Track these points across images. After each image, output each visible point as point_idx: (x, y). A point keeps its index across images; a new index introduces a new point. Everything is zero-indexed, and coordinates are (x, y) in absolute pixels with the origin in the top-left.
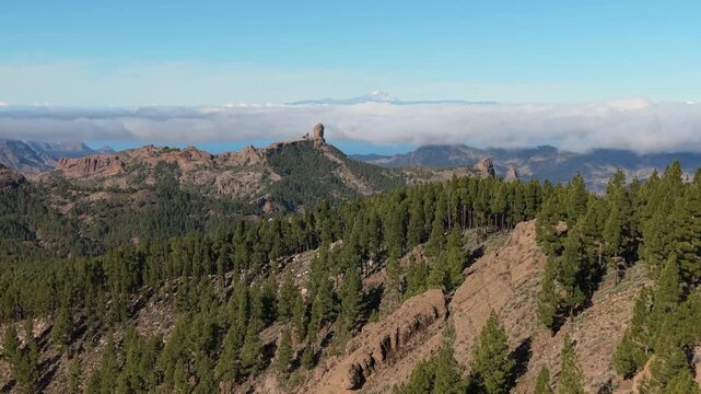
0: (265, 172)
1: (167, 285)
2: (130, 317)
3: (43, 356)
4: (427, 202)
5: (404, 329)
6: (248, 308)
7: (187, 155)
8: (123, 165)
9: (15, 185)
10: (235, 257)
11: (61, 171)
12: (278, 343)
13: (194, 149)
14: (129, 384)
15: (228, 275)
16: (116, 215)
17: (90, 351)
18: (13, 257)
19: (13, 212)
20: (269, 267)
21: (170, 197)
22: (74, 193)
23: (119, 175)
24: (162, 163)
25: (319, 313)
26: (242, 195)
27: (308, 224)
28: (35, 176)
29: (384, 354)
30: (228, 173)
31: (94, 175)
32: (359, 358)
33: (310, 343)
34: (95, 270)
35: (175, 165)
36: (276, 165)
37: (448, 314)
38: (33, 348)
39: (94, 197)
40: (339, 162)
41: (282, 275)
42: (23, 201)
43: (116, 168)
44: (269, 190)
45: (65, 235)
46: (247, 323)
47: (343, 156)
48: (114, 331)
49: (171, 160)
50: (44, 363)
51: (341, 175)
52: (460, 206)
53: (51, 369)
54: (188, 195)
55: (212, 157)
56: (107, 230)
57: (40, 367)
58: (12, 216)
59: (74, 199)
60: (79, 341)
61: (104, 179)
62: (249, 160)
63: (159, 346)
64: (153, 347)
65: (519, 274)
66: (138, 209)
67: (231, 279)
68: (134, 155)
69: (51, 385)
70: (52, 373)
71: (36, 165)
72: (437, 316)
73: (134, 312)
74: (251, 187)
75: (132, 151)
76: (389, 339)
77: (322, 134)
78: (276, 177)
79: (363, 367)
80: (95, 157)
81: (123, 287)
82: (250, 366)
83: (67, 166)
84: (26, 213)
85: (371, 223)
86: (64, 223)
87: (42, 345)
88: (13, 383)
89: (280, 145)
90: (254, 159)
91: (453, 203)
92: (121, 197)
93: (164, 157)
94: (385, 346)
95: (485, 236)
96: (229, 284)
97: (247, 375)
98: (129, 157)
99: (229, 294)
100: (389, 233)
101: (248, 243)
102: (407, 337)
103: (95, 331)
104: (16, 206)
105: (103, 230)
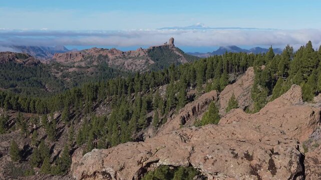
0: (147, 59)
1: (108, 98)
2: (92, 111)
3: (58, 126)
4: (215, 63)
5: (201, 104)
6: (141, 105)
7: (112, 52)
8: (83, 56)
9: (36, 64)
10: (135, 87)
11: (56, 59)
12: (153, 117)
13: (115, 49)
14: (94, 134)
15: (133, 94)
16: (80, 78)
17: (77, 124)
18: (36, 95)
19: (35, 76)
20: (149, 91)
21: (104, 70)
22: (62, 68)
23: (81, 61)
24: (100, 55)
25: (170, 105)
26: (137, 70)
27: (166, 74)
28: (44, 61)
29: (193, 112)
30: (130, 60)
31: (70, 61)
32: (184, 114)
33: (166, 116)
34: (78, 92)
35: (106, 56)
36: (152, 57)
37: (218, 99)
38: (54, 123)
39: (71, 70)
40: (181, 55)
41: (155, 94)
42: (39, 71)
43: (80, 58)
44: (149, 68)
45: (58, 86)
46: (140, 111)
47: (182, 52)
48: (87, 116)
49: (104, 54)
50: (58, 129)
51: (182, 61)
52: (228, 64)
53: (61, 131)
54: (112, 70)
55: (123, 53)
56: (77, 84)
57: (57, 130)
58: (35, 78)
59: (62, 71)
60: (72, 120)
61: (75, 63)
62: (140, 54)
63: (106, 119)
64: (103, 119)
65: (246, 84)
66: (90, 75)
67: (134, 96)
68: (88, 52)
69: (61, 137)
70: (62, 133)
71: (43, 57)
72: (214, 100)
73: (95, 109)
74: (140, 66)
75: (87, 50)
76: (195, 107)
77: (173, 42)
78: (152, 62)
79: (185, 117)
80: (70, 53)
81: (90, 99)
82: (142, 125)
83: (58, 57)
84: (41, 77)
85: (191, 72)
86: (58, 81)
87: (57, 122)
88: (46, 136)
89: (154, 47)
90: (142, 54)
91: (225, 63)
92: (83, 70)
93: (101, 53)
94: (194, 110)
95: (238, 75)
96: (133, 98)
97: (141, 129)
98: (86, 53)
99: (133, 101)
100: (199, 76)
101: (141, 81)
102: (202, 107)
103: (79, 116)
104: (36, 73)
105: (75, 84)
